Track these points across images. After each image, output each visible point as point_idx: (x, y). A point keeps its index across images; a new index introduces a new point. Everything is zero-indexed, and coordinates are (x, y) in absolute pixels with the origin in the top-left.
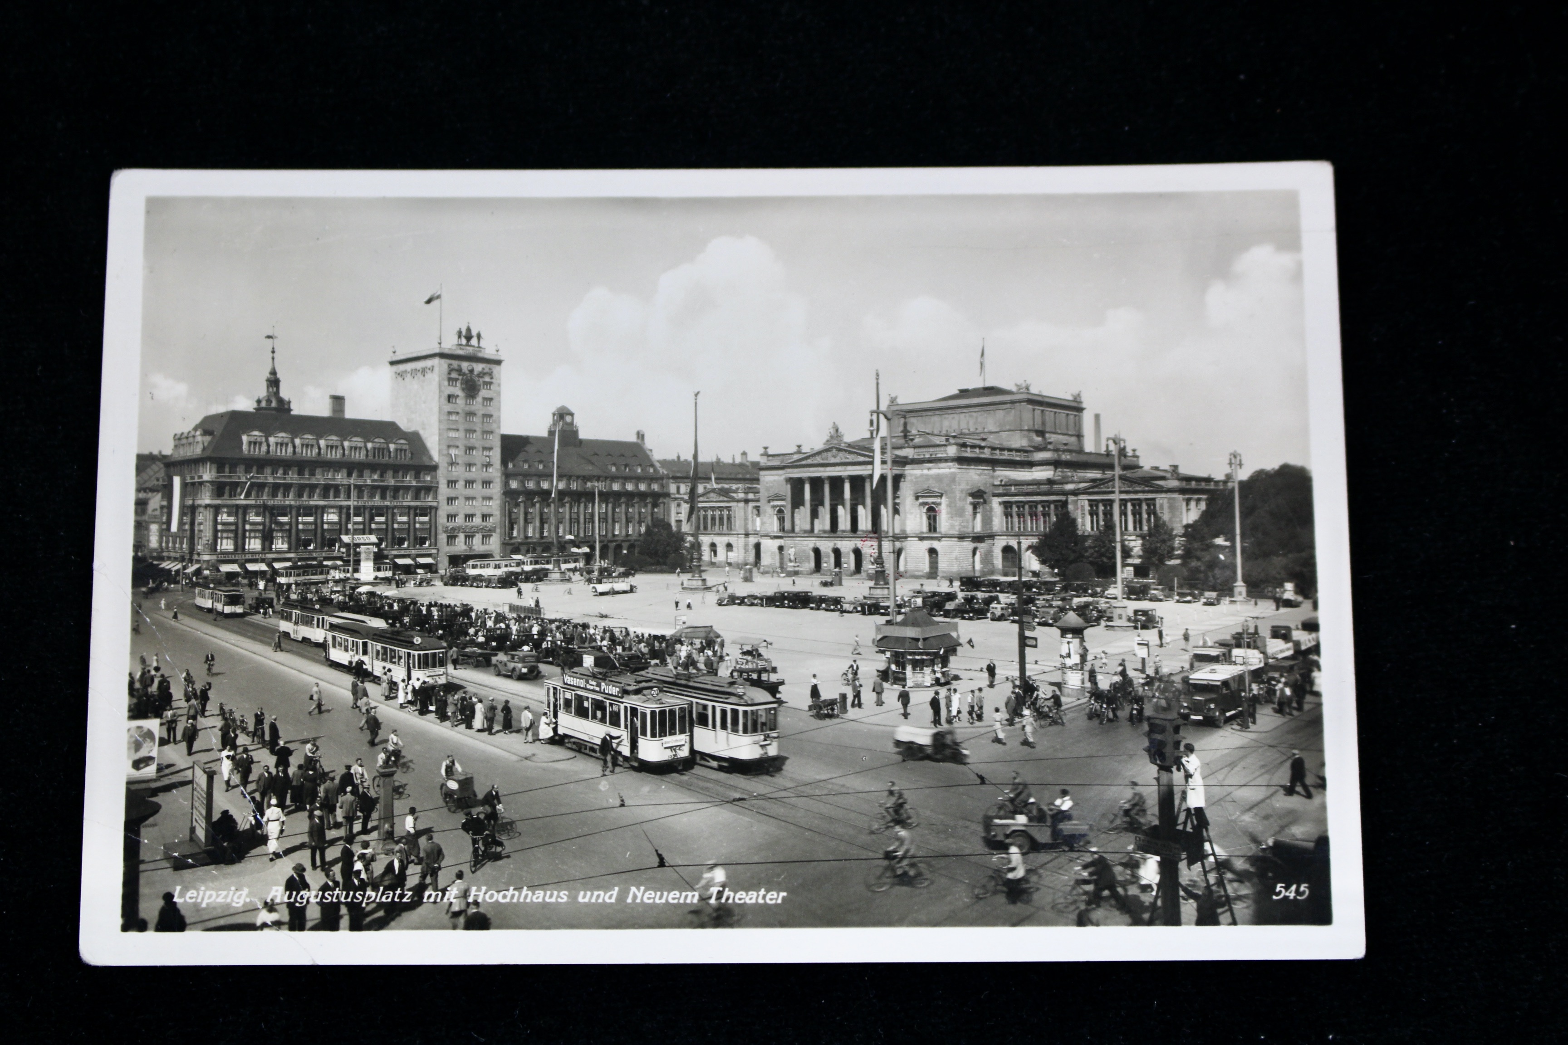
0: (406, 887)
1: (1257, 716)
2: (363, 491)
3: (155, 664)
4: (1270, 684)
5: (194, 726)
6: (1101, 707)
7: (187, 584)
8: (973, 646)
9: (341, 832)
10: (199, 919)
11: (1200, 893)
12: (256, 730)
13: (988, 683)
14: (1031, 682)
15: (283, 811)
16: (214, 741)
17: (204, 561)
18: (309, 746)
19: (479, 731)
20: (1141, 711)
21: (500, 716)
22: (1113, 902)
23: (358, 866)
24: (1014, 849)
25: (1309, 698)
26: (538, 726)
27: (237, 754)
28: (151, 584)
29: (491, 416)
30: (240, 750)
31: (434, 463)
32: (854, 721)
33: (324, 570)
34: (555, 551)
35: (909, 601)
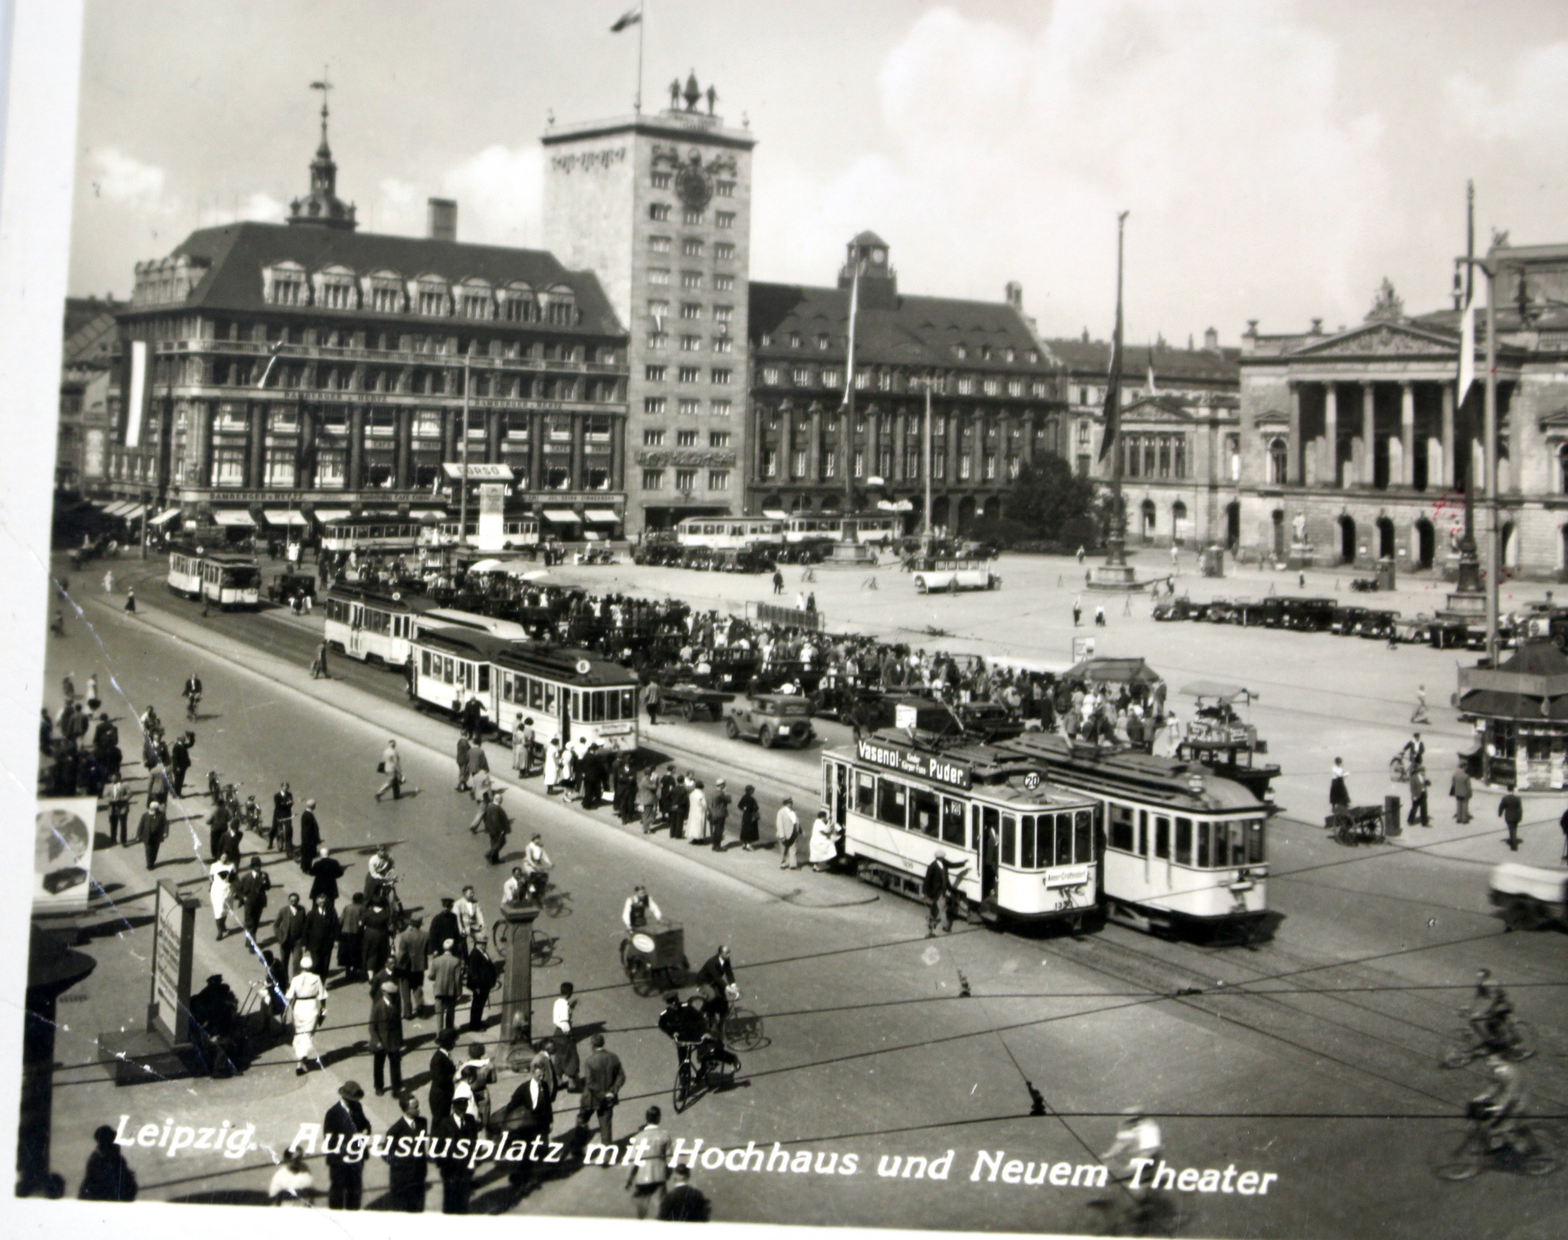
0: (552, 1135)
2: (487, 381)
3: (90, 695)
5: (160, 814)
7: (153, 545)
9: (432, 1025)
10: (162, 1180)
12: (276, 825)
15: (323, 981)
16: (197, 843)
17: (187, 504)
18: (375, 859)
19: (696, 842)
21: (735, 816)
23: (463, 1090)
26: (808, 838)
27: (238, 870)
28: (87, 544)
29: (728, 247)
30: (246, 862)
31: (621, 332)
32: (1412, 849)
33: (412, 528)
34: (847, 506)
35: (1524, 623)
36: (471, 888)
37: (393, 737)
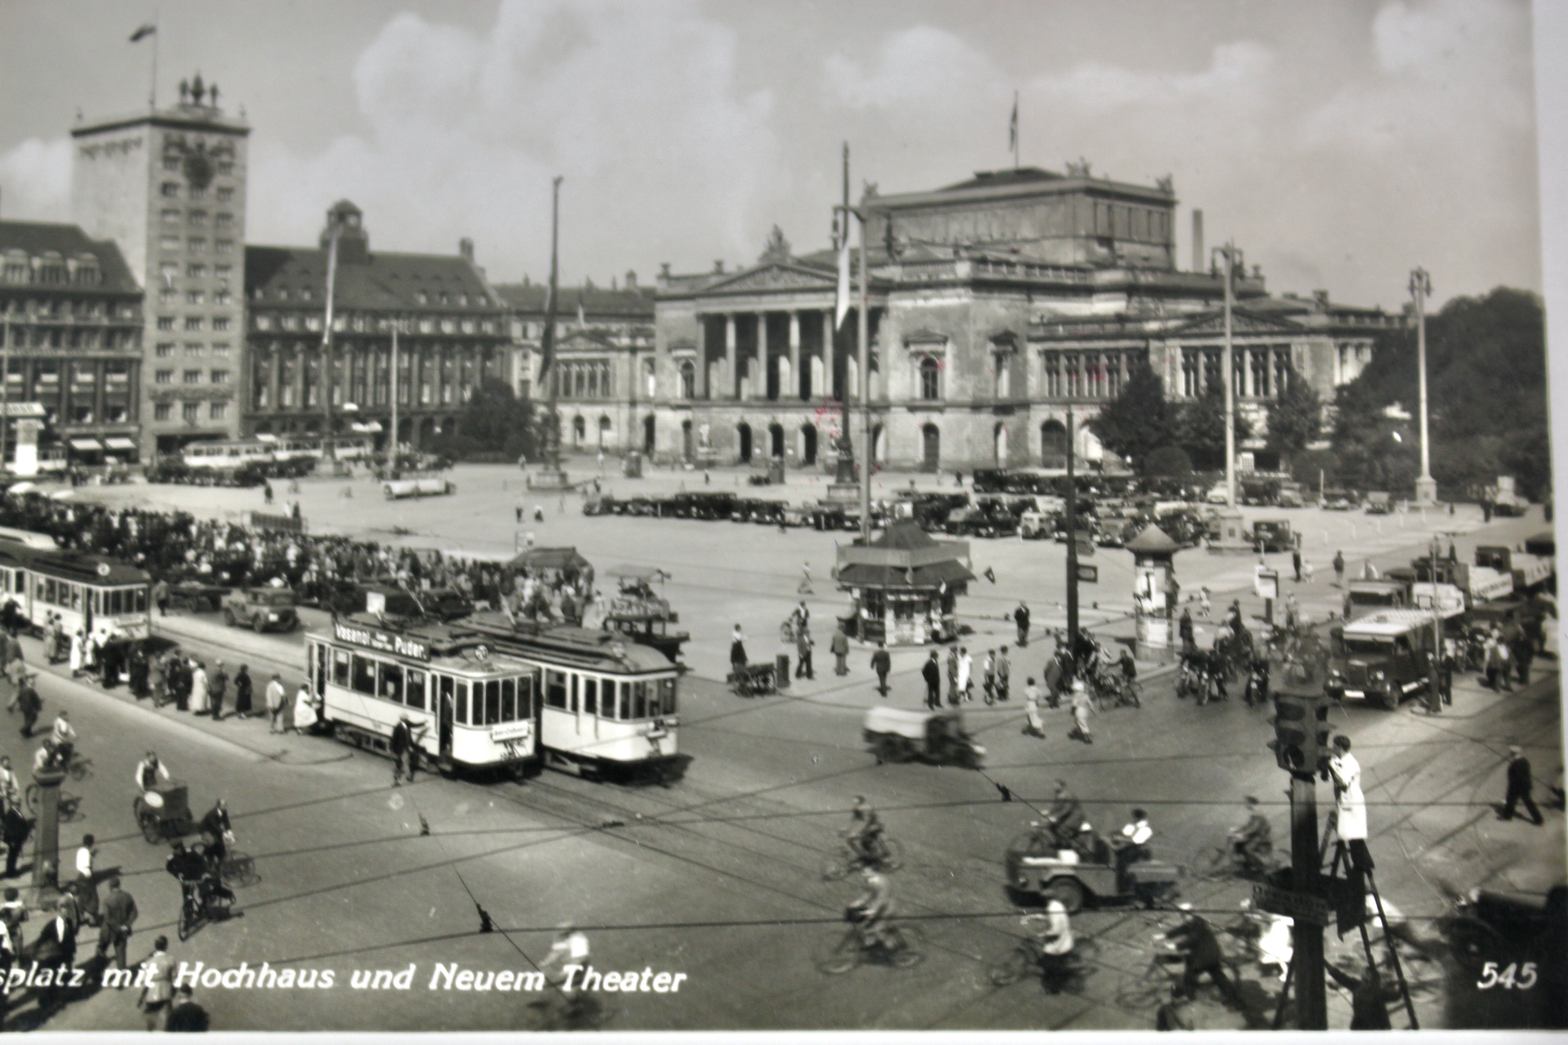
1: (1454, 692)
2: (24, 334)
4: (1472, 638)
6: (1200, 677)
8: (993, 580)
11: (1358, 977)
13: (1015, 638)
14: (1086, 637)
19: (199, 713)
20: (1263, 685)
21: (232, 690)
22: (1216, 992)
24: (1055, 907)
25: (1537, 663)
29: (229, 216)
31: (137, 290)
32: (800, 699)
34: (326, 428)
35: (892, 509)
36: (7, 758)
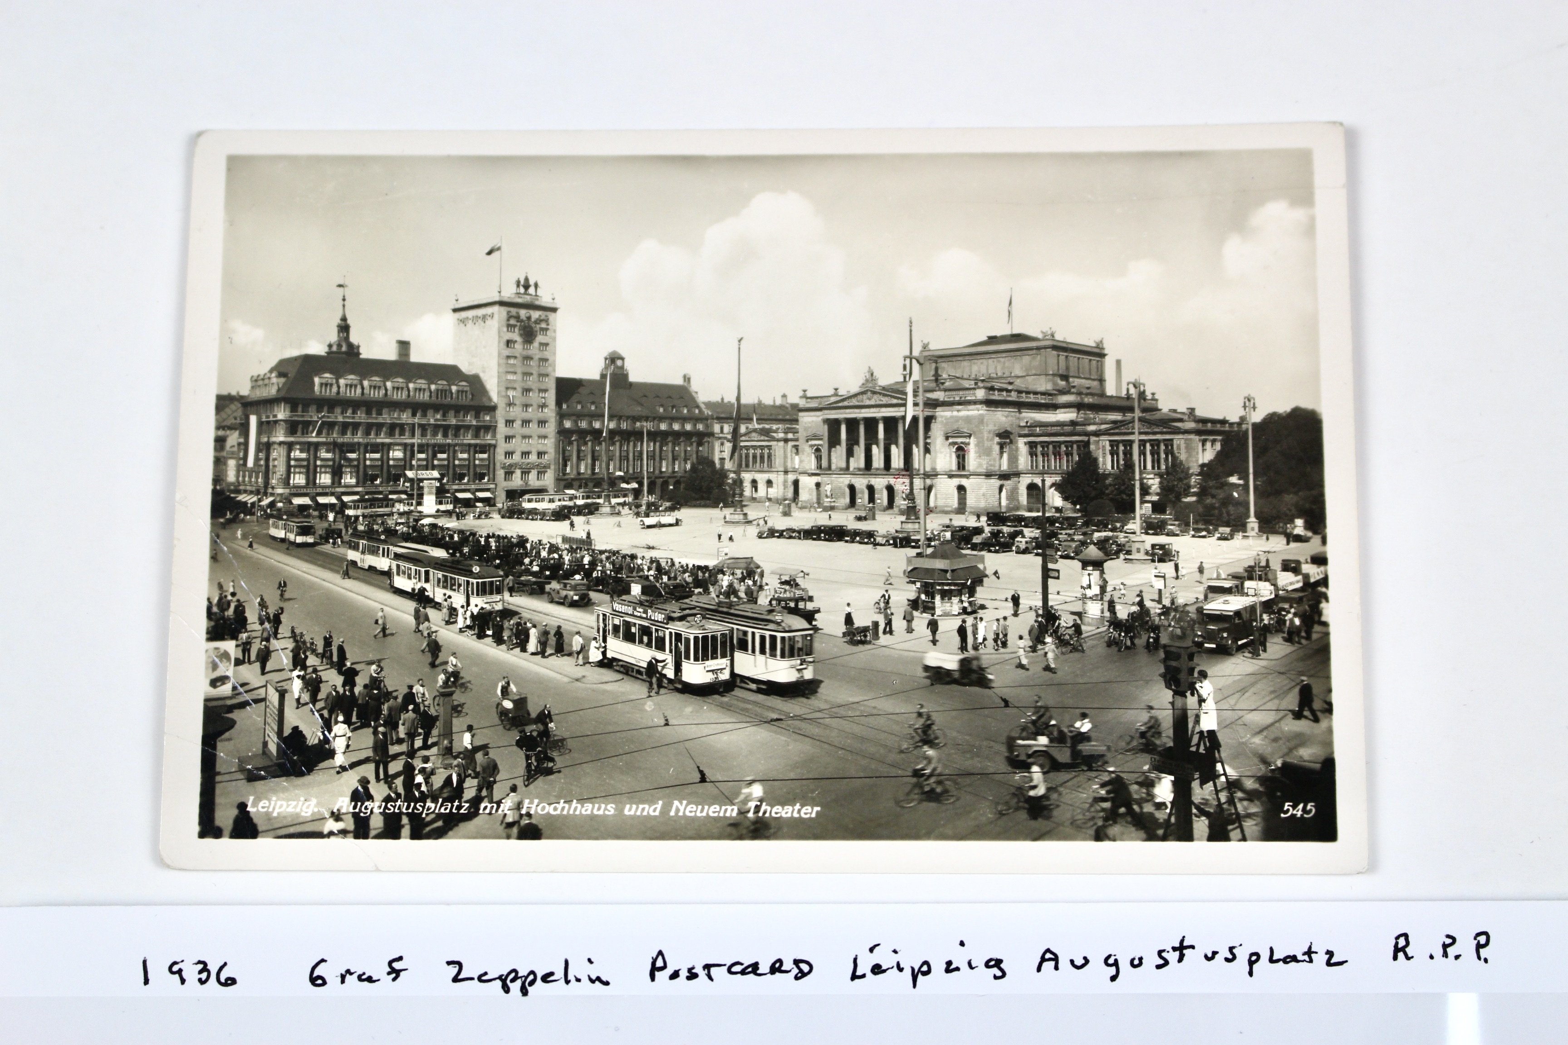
2: (427, 430)
3: (231, 590)
5: (267, 648)
7: (261, 515)
9: (403, 748)
10: (271, 827)
12: (325, 651)
16: (285, 661)
17: (278, 495)
18: (374, 667)
19: (533, 654)
21: (552, 640)
23: (419, 779)
27: (306, 674)
29: (545, 360)
30: (310, 670)
31: (493, 404)
32: (885, 647)
33: (389, 503)
34: (605, 486)
35: (939, 534)
37: (382, 606)
